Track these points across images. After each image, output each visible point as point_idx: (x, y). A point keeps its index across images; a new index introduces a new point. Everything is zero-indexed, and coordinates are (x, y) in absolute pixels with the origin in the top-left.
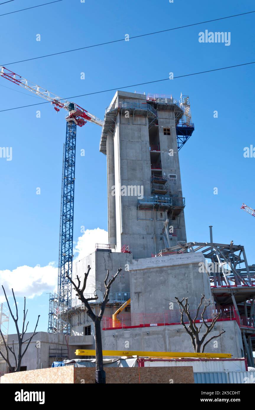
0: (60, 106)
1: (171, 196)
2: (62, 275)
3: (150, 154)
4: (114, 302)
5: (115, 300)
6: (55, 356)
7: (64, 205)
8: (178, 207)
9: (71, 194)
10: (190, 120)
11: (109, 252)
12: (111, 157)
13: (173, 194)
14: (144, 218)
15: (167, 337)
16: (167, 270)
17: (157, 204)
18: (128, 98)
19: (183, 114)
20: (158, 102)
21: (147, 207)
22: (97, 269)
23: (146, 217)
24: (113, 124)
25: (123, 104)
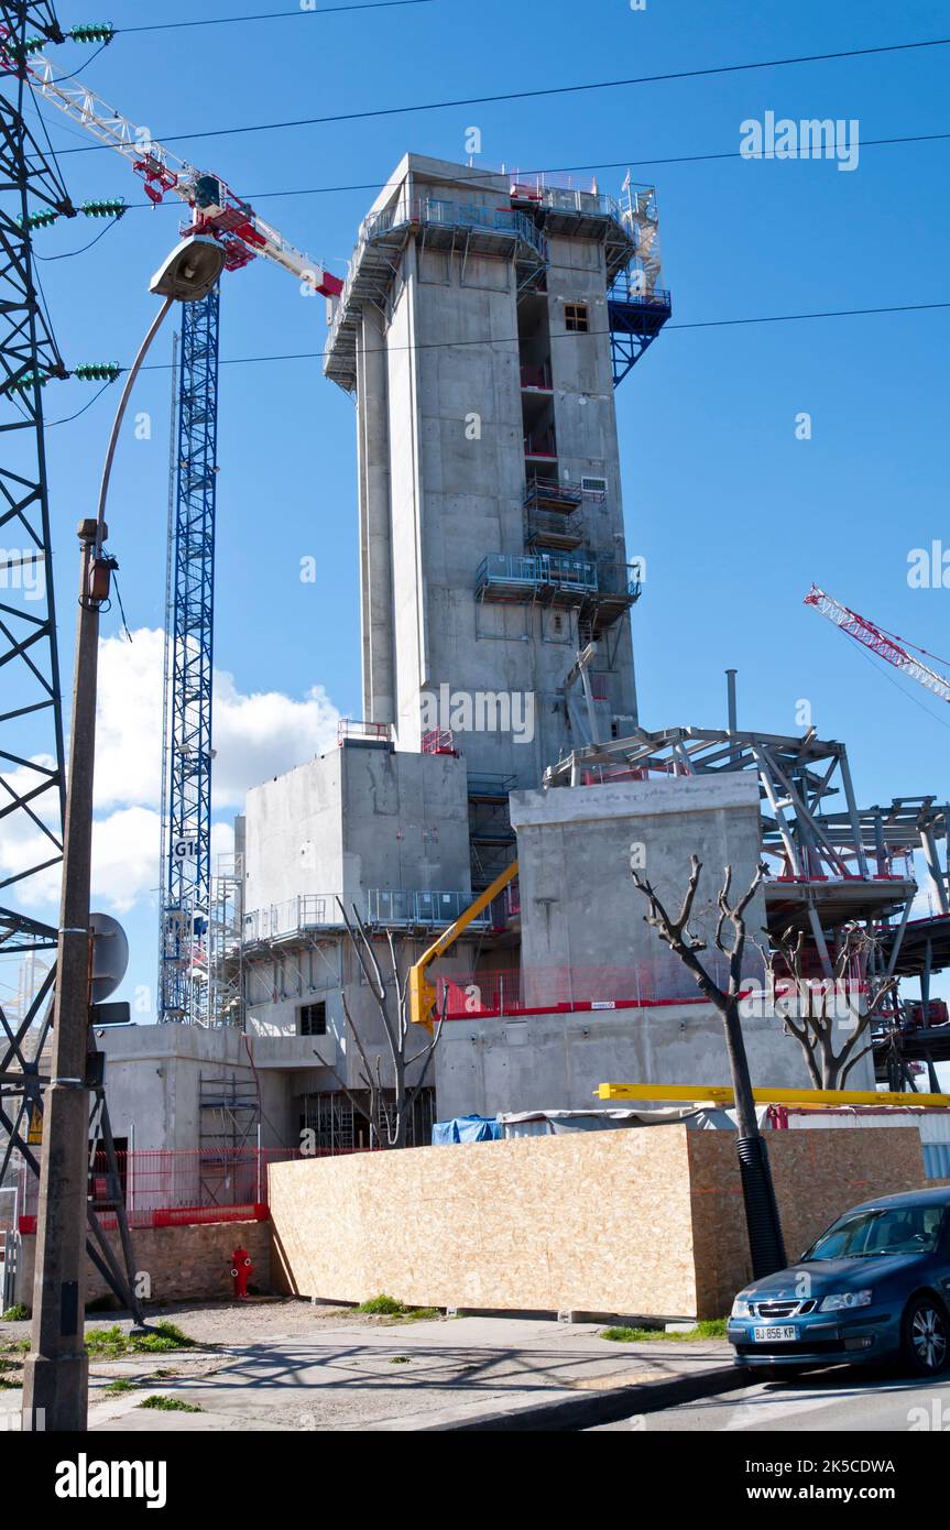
0: (163, 183)
1: (591, 556)
2: (174, 823)
3: (520, 399)
4: (408, 924)
5: (412, 917)
6: (223, 1104)
7: (180, 568)
8: (614, 598)
9: (204, 528)
10: (655, 276)
11: (386, 752)
12: (375, 404)
13: (596, 549)
14: (500, 633)
15: (648, 1042)
16: (642, 829)
17: (546, 585)
18: (443, 186)
19: (634, 252)
20: (551, 205)
21: (512, 593)
22: (348, 811)
23: (506, 631)
24: (389, 279)
25: (431, 207)
